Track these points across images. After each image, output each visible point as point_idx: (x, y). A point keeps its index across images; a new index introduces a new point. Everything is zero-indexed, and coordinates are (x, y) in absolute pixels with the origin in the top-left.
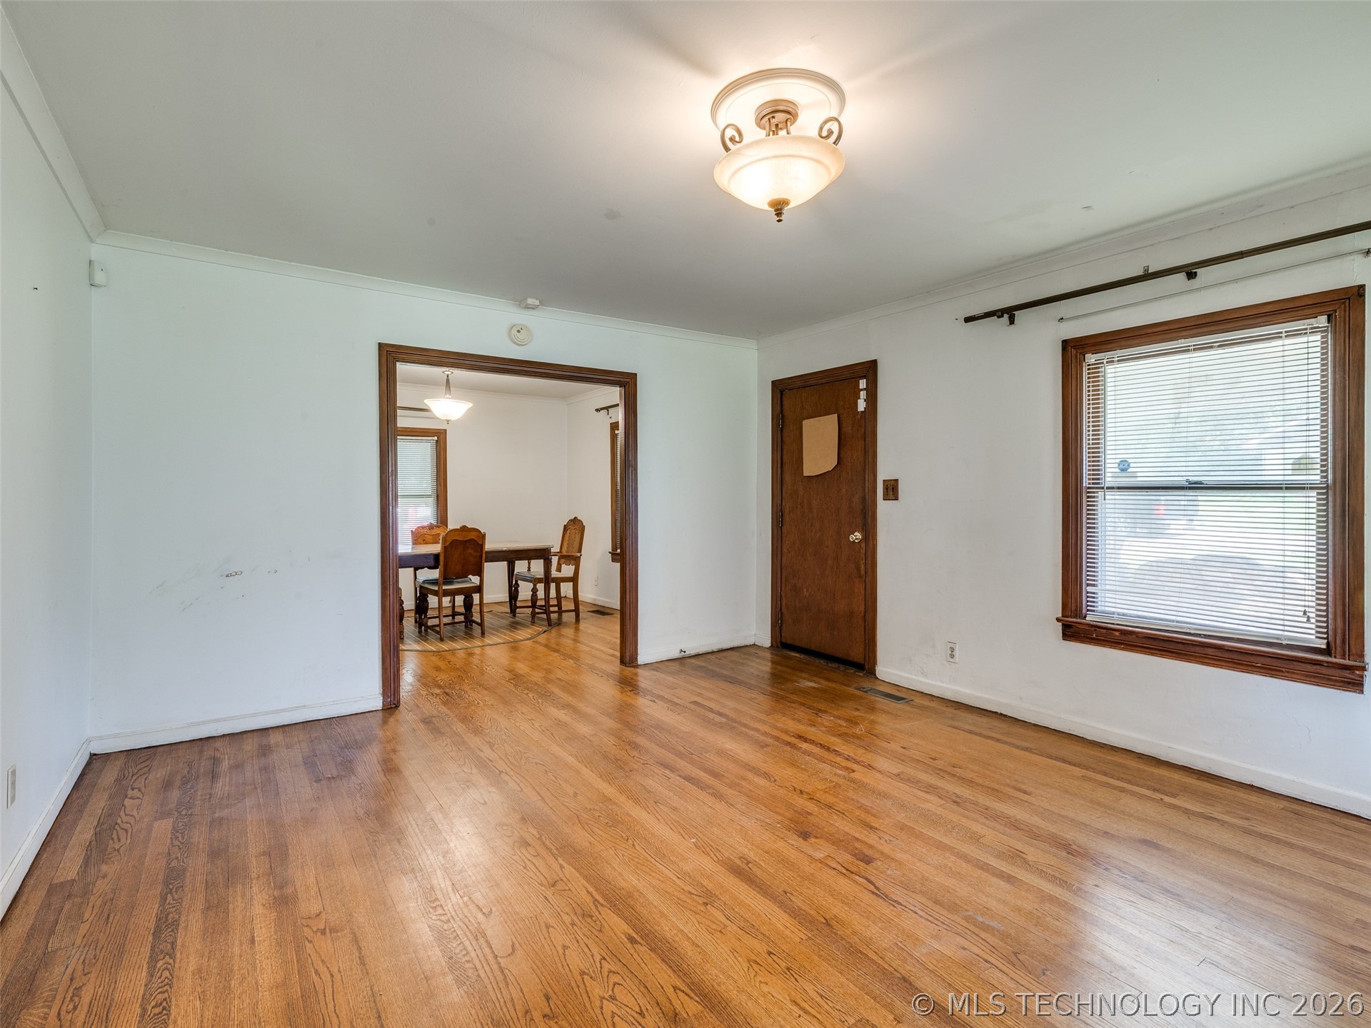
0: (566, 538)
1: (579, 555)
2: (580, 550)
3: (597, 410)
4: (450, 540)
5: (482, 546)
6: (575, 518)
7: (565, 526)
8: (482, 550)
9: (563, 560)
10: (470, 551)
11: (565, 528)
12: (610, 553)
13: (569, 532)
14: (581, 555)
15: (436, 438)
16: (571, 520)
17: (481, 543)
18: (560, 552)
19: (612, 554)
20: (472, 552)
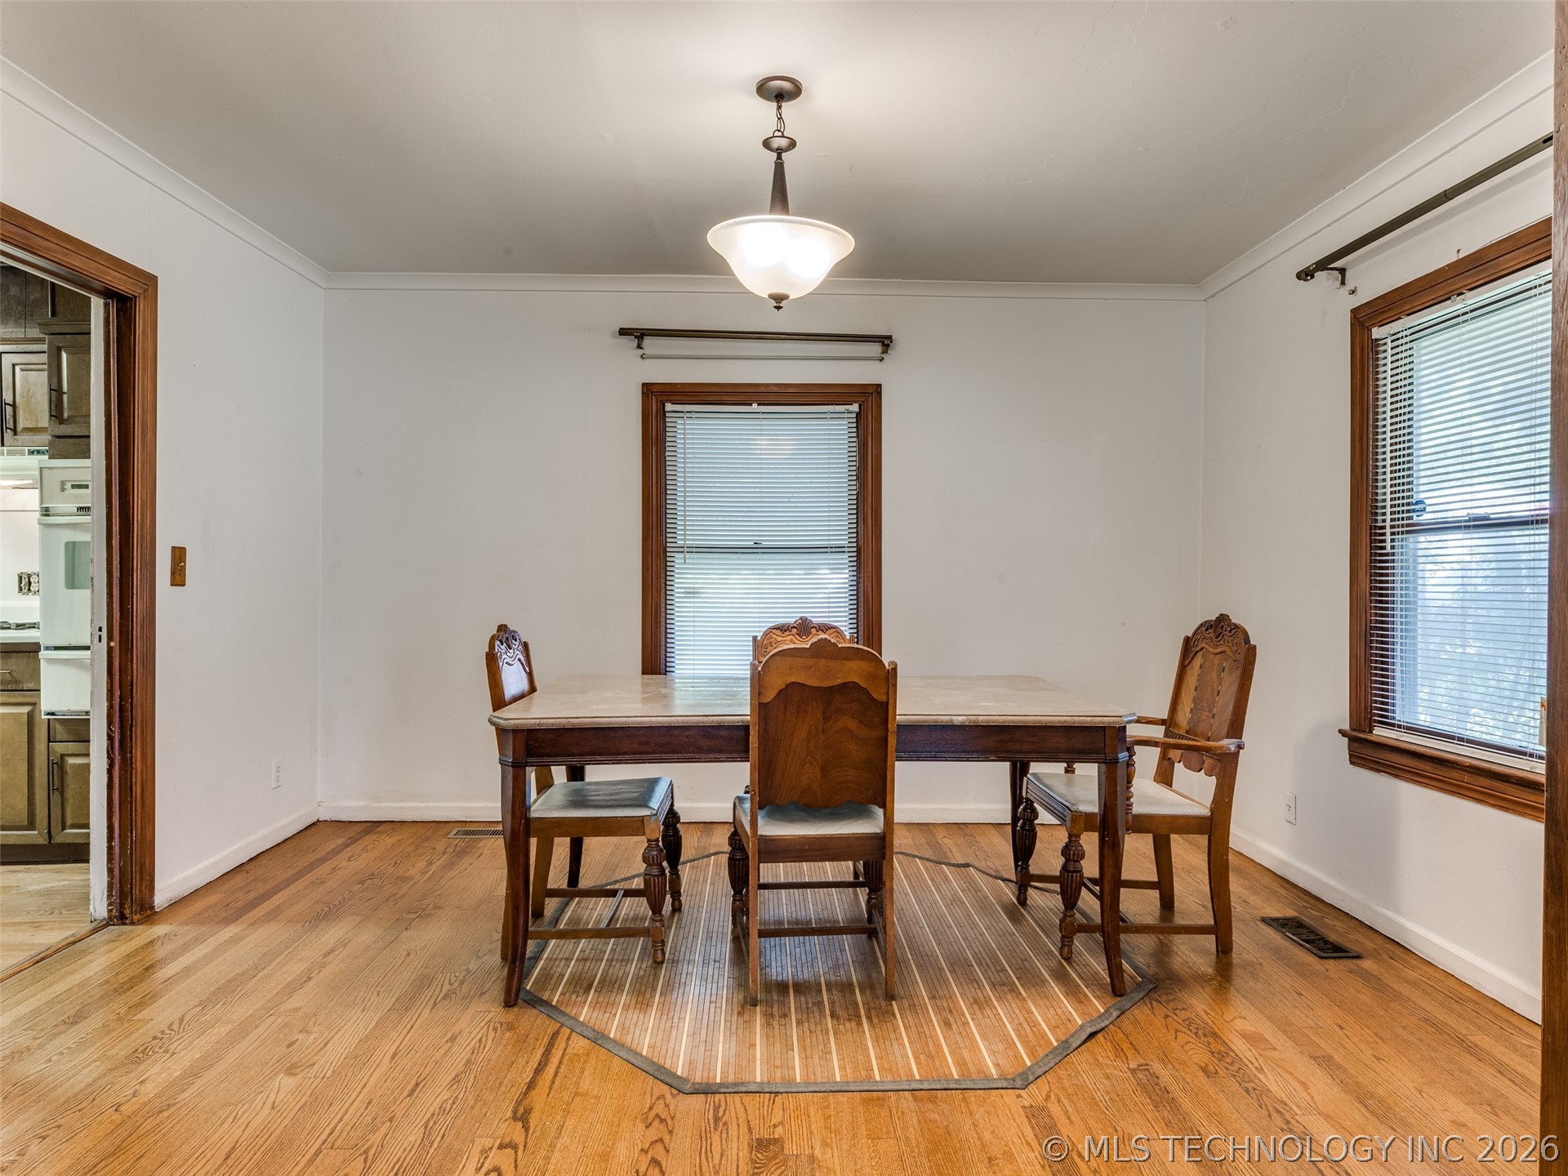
0: (1191, 679)
1: (1230, 744)
2: (1236, 728)
3: (1306, 275)
4: (775, 684)
5: (885, 708)
6: (1223, 618)
7: (1187, 640)
8: (886, 721)
9: (1175, 754)
10: (849, 722)
11: (1189, 648)
12: (1342, 733)
13: (1198, 661)
14: (1240, 747)
15: (855, 407)
16: (1207, 626)
17: (883, 698)
18: (1169, 723)
19: (1353, 740)
20: (853, 725)
